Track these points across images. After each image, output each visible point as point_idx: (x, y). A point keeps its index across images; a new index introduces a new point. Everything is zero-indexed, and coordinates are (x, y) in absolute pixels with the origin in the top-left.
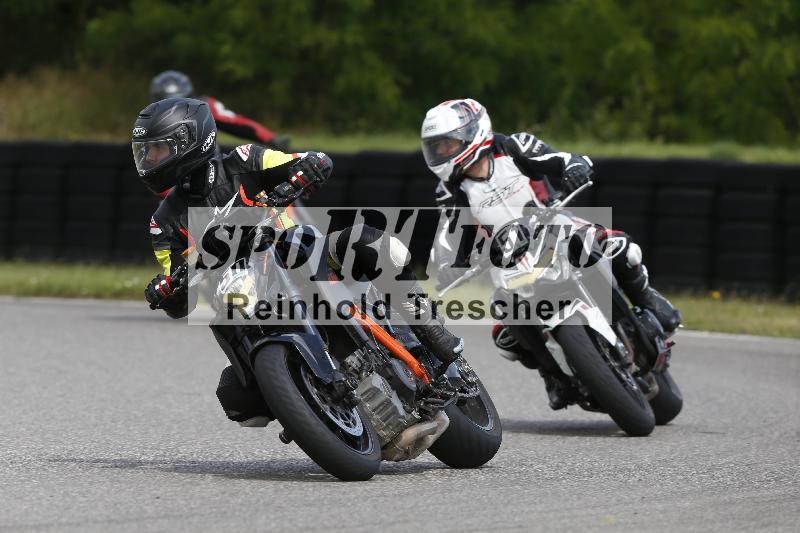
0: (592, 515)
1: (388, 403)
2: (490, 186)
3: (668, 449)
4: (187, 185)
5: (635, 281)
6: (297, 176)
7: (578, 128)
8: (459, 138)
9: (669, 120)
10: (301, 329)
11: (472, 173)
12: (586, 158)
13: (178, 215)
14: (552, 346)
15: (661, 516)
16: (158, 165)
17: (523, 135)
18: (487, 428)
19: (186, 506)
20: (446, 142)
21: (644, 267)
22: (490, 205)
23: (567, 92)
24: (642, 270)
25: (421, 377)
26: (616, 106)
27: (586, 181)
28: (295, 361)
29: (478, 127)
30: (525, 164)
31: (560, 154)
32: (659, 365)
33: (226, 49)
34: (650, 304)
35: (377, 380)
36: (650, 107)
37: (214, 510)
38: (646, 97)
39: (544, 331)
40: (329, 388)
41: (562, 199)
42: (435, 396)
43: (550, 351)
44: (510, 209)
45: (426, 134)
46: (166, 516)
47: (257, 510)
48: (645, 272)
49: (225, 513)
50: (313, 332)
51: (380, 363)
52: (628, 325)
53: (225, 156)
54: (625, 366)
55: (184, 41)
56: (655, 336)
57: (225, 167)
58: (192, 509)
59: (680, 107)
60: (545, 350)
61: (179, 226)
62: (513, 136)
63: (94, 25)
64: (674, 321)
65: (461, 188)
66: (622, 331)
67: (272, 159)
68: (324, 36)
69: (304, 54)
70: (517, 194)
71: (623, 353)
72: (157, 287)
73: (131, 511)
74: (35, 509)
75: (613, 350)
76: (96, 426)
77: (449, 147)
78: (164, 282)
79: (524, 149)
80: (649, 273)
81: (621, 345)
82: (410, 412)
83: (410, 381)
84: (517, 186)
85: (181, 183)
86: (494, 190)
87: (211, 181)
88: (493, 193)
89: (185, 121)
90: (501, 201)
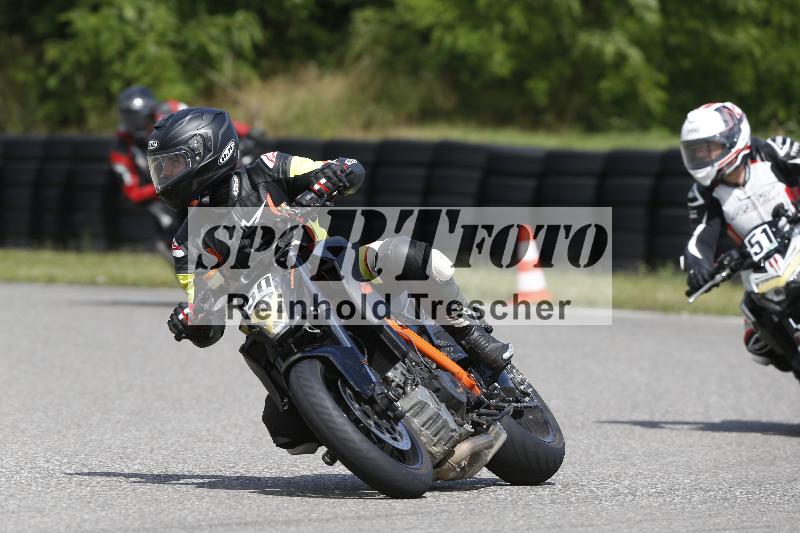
1: (437, 416)
2: (744, 193)
11: (733, 179)
17: (779, 139)
20: (708, 146)
22: (745, 212)
25: (471, 388)
30: (782, 169)
40: (371, 401)
42: (488, 407)
45: (687, 137)
51: (425, 376)
57: (249, 177)
60: (797, 354)
62: (769, 140)
65: (714, 194)
67: (300, 166)
72: (181, 316)
77: (711, 151)
79: (782, 153)
82: (462, 426)
83: (460, 393)
84: (773, 194)
85: (202, 198)
86: (749, 197)
87: (236, 194)
88: (747, 201)
89: (198, 132)
90: (756, 208)
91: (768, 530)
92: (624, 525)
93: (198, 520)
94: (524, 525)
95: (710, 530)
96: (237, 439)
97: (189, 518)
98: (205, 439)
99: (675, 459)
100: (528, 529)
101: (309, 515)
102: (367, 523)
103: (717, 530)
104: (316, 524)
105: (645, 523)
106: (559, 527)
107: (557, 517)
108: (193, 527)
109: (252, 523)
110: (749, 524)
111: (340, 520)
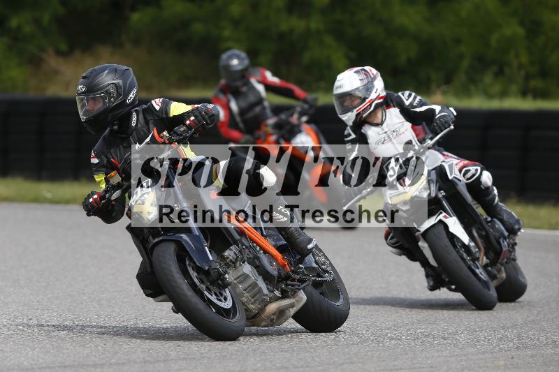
0: (482, 359)
1: (255, 285)
2: (383, 130)
3: (535, 312)
4: (116, 127)
5: (488, 198)
6: (190, 120)
7: (472, 88)
8: (360, 95)
9: (536, 83)
10: (188, 231)
11: (370, 120)
12: (451, 109)
13: (110, 149)
14: (423, 245)
15: (531, 360)
16: (95, 112)
17: (407, 93)
18: (338, 304)
19: (198, 351)
20: (351, 98)
21: (495, 188)
22: (383, 143)
23: (465, 64)
24: (493, 190)
25: (284, 266)
26: (500, 73)
27: (449, 126)
28: (182, 255)
29: (373, 87)
30: (408, 114)
31: (433, 107)
32: (503, 259)
33: (227, 33)
34: (500, 214)
35: (247, 268)
36: (522, 73)
37: (218, 354)
38: (521, 67)
39: (417, 234)
40: (207, 273)
41: (431, 139)
42: (293, 280)
43: (422, 248)
44: (397, 146)
45: (337, 91)
46: (184, 359)
47: (247, 355)
48: (496, 192)
49: (226, 356)
50: (197, 232)
51: (251, 256)
52: (481, 230)
53: (144, 106)
54: (475, 259)
55: (198, 27)
56: (500, 238)
57: (144, 114)
58: (202, 354)
59: (544, 74)
60: (418, 247)
61: (111, 157)
62: (400, 94)
63: (135, 16)
64: (517, 227)
65: (362, 131)
66: (475, 234)
67: (177, 109)
68: (296, 24)
69: (282, 36)
70: (402, 135)
71: (474, 250)
72: (91, 200)
73: (160, 355)
74: (94, 353)
75: (466, 248)
76: (136, 295)
77: (353, 101)
78: (95, 196)
79: (407, 103)
80: (498, 192)
81: (472, 244)
82: (273, 292)
83: (272, 269)
84: (402, 130)
85: (112, 126)
86: (386, 132)
87: (133, 125)
88: (385, 135)
89: (114, 82)
90: (391, 140)
91: (431, 369)
92: (331, 367)
93: (32, 364)
94: (261, 367)
95: (392, 370)
96: (58, 307)
97: (25, 363)
98: (36, 307)
99: (366, 320)
100: (264, 370)
101: (110, 360)
102: (151, 366)
103: (396, 369)
104: (115, 367)
105: (346, 365)
106: (286, 368)
107: (284, 361)
108: (28, 370)
109: (69, 366)
110: (418, 365)
111: (132, 364)
